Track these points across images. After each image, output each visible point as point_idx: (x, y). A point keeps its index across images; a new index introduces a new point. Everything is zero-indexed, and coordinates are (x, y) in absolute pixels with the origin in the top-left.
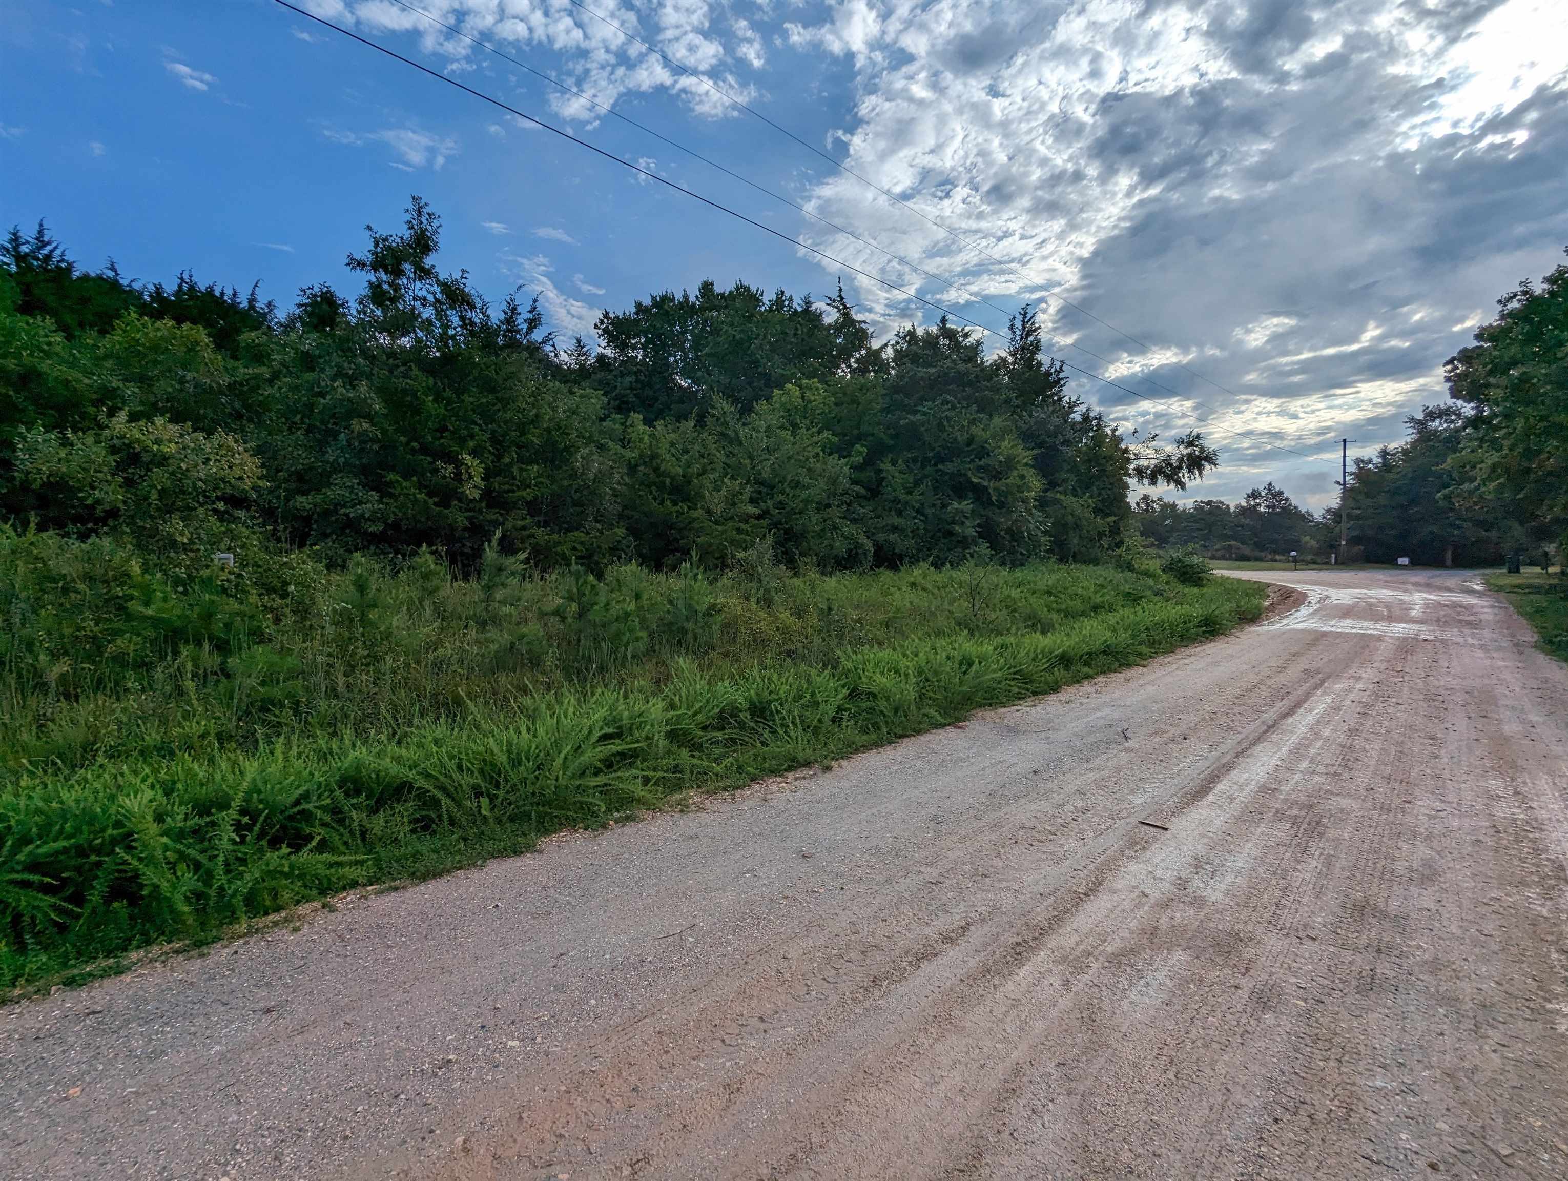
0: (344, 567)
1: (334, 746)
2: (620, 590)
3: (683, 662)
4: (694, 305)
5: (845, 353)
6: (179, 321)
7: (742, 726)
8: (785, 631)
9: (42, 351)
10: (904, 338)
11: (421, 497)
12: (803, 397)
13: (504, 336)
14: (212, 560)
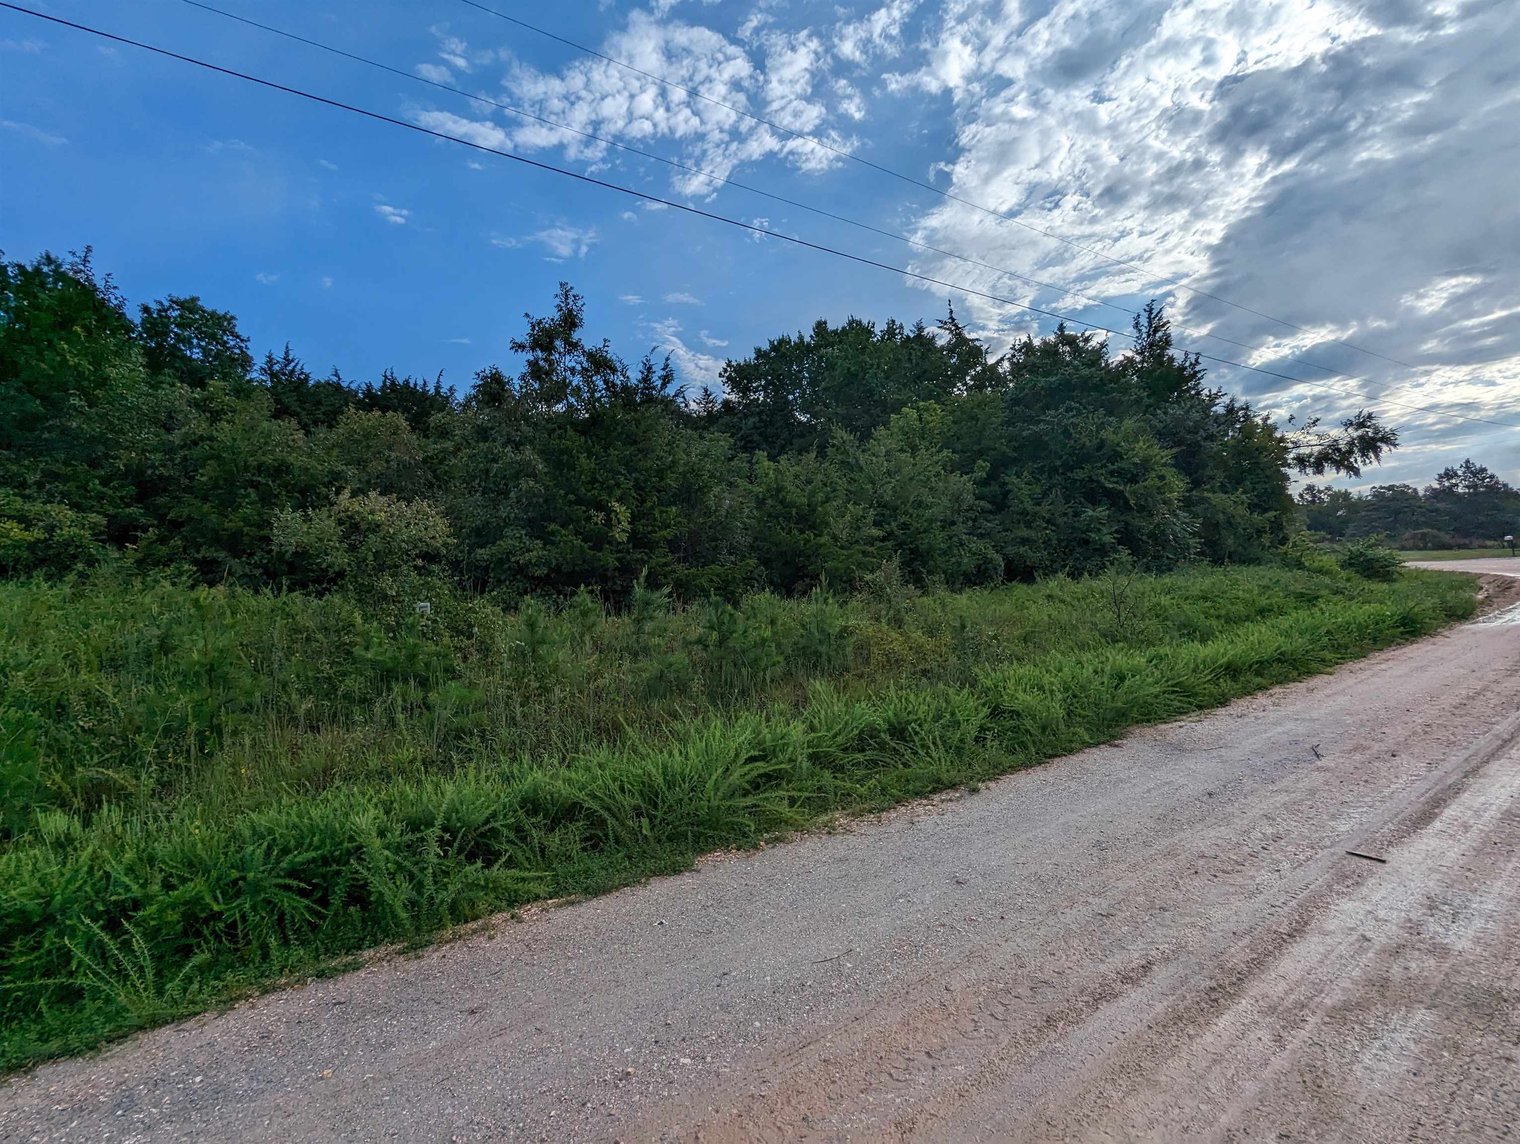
0: (516, 609)
1: (515, 771)
2: (755, 617)
3: (819, 686)
4: (809, 344)
5: (960, 372)
6: (384, 410)
7: (882, 746)
8: (918, 650)
9: (289, 446)
10: (1020, 350)
11: (578, 542)
12: (920, 419)
13: (642, 393)
14: (414, 609)
